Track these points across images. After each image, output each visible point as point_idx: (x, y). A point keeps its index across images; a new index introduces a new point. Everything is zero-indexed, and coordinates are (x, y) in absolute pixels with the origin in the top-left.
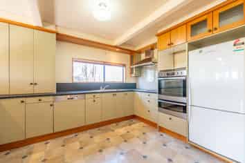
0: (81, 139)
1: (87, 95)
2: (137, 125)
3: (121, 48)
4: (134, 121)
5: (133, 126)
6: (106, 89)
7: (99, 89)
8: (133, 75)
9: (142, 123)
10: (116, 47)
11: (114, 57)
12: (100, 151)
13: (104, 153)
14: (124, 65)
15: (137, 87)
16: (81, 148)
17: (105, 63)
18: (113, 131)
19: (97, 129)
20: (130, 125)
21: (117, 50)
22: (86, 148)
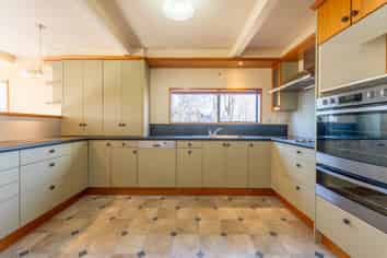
0: (164, 206)
1: (179, 142)
2: (269, 212)
3: (244, 60)
4: (269, 200)
5: (259, 210)
6: (218, 134)
7: (207, 134)
8: (276, 109)
9: (284, 211)
10: (236, 59)
11: (236, 78)
12: (174, 234)
13: (176, 240)
14: (258, 91)
15: (289, 133)
16: (155, 219)
17: (219, 92)
18: (216, 208)
19: (193, 197)
20: (254, 206)
21: (241, 63)
22: (161, 222)
